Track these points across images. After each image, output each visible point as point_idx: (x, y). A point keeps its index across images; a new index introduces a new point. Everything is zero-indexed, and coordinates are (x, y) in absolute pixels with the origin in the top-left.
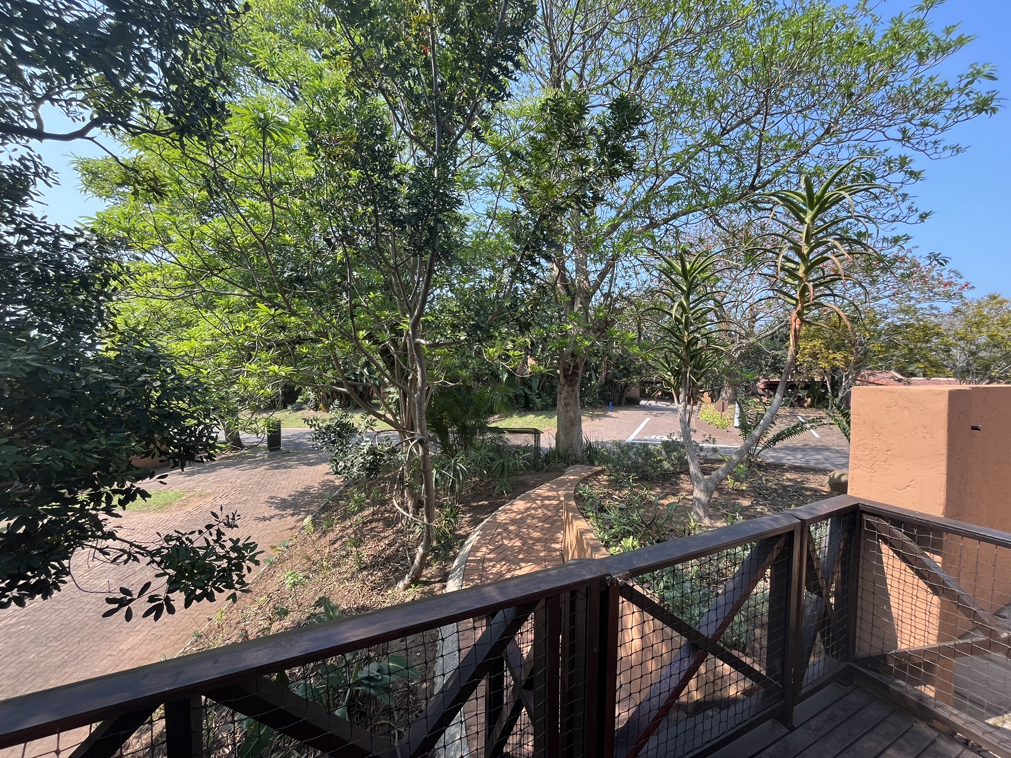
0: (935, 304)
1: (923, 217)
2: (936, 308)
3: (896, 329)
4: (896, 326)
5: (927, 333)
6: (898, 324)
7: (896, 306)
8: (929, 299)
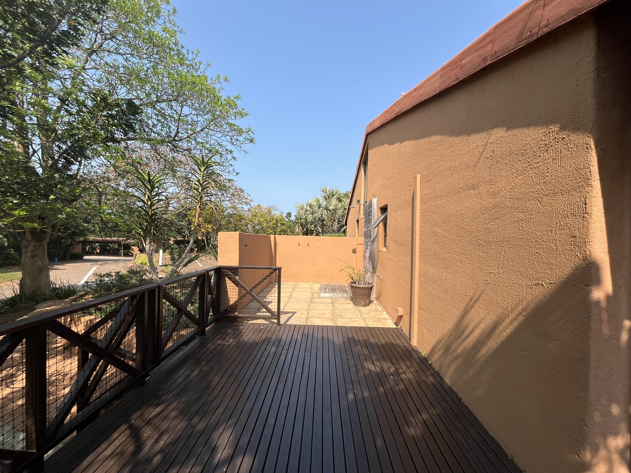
0: (243, 206)
1: (237, 174)
2: (243, 208)
3: (230, 215)
4: (230, 214)
5: (241, 218)
6: (231, 213)
7: (230, 205)
8: (241, 204)
